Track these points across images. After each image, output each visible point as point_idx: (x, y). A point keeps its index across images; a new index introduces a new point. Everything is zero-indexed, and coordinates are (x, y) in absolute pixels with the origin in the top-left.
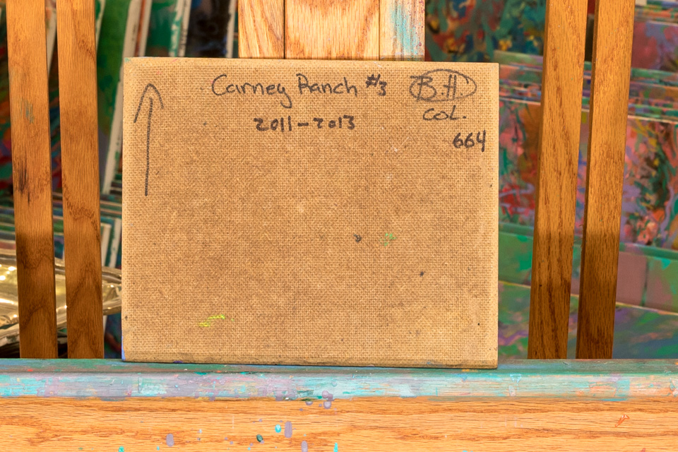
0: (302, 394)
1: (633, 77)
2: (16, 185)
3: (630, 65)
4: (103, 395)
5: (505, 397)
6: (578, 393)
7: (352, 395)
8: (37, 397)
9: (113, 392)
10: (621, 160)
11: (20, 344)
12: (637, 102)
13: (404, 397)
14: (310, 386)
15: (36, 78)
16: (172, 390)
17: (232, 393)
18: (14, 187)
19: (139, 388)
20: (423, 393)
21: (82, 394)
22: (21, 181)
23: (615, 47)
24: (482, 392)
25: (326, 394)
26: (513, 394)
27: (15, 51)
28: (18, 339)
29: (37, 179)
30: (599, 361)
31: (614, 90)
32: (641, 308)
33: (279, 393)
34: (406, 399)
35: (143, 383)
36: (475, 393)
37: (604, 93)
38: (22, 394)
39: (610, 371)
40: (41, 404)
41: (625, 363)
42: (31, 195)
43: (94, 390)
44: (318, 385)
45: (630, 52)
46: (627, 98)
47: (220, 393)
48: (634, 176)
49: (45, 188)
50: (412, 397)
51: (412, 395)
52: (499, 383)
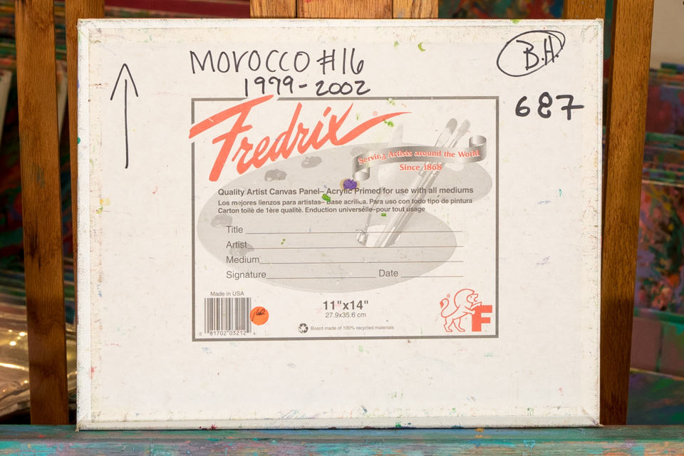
1: (648, 142)
2: (27, 249)
3: (644, 129)
10: (635, 224)
11: (31, 410)
12: (651, 166)
15: (47, 143)
18: (25, 252)
22: (32, 246)
23: (629, 111)
27: (25, 115)
28: (29, 405)
29: (48, 244)
30: (613, 427)
31: (629, 154)
32: (655, 373)
37: (618, 158)
39: (624, 437)
41: (639, 429)
42: (42, 260)
45: (645, 116)
46: (642, 163)
48: (648, 241)
49: (56, 252)
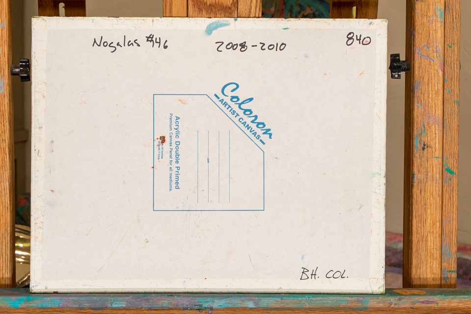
0: (197, 307)
4: (93, 307)
5: (303, 308)
6: (341, 306)
7: (223, 307)
8: (58, 308)
9: (98, 305)
13: (250, 308)
14: (201, 302)
16: (129, 304)
17: (160, 306)
19: (111, 303)
20: (260, 306)
21: (81, 306)
24: (291, 306)
25: (209, 306)
26: (308, 306)
33: (185, 306)
34: (251, 309)
35: (114, 301)
36: (288, 306)
38: (50, 307)
40: (60, 311)
43: (88, 304)
44: (205, 302)
47: (154, 306)
50: (254, 308)
51: (255, 307)
52: (300, 301)
